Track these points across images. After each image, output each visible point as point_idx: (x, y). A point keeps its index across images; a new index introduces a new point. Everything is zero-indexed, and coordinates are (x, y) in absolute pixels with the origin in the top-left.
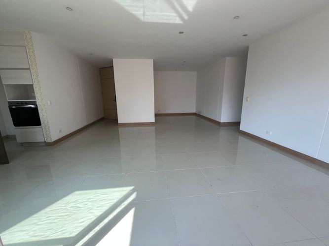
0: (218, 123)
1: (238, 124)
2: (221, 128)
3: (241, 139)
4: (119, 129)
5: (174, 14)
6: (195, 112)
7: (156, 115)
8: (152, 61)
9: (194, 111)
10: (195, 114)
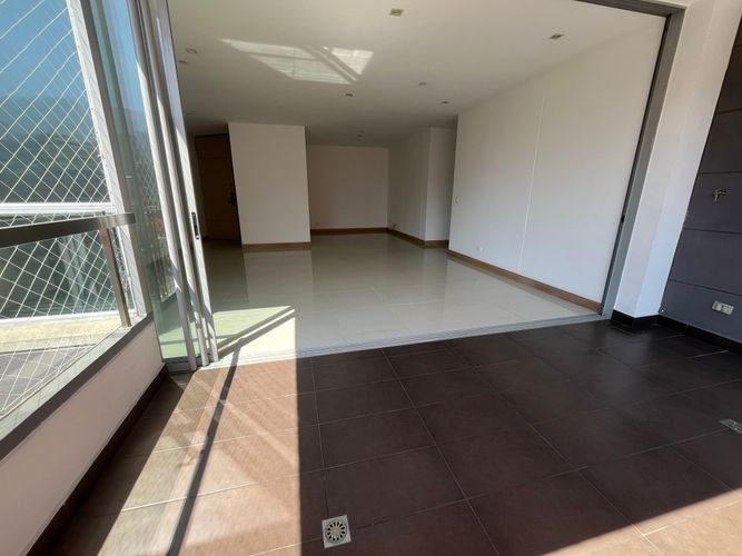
0: (420, 243)
1: (445, 244)
2: (426, 250)
3: (452, 265)
4: (245, 255)
5: (337, 76)
6: (385, 226)
7: (313, 232)
8: (303, 128)
9: (385, 224)
10: (387, 230)
